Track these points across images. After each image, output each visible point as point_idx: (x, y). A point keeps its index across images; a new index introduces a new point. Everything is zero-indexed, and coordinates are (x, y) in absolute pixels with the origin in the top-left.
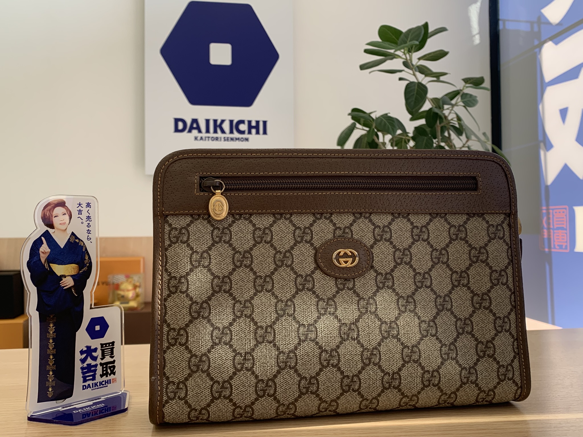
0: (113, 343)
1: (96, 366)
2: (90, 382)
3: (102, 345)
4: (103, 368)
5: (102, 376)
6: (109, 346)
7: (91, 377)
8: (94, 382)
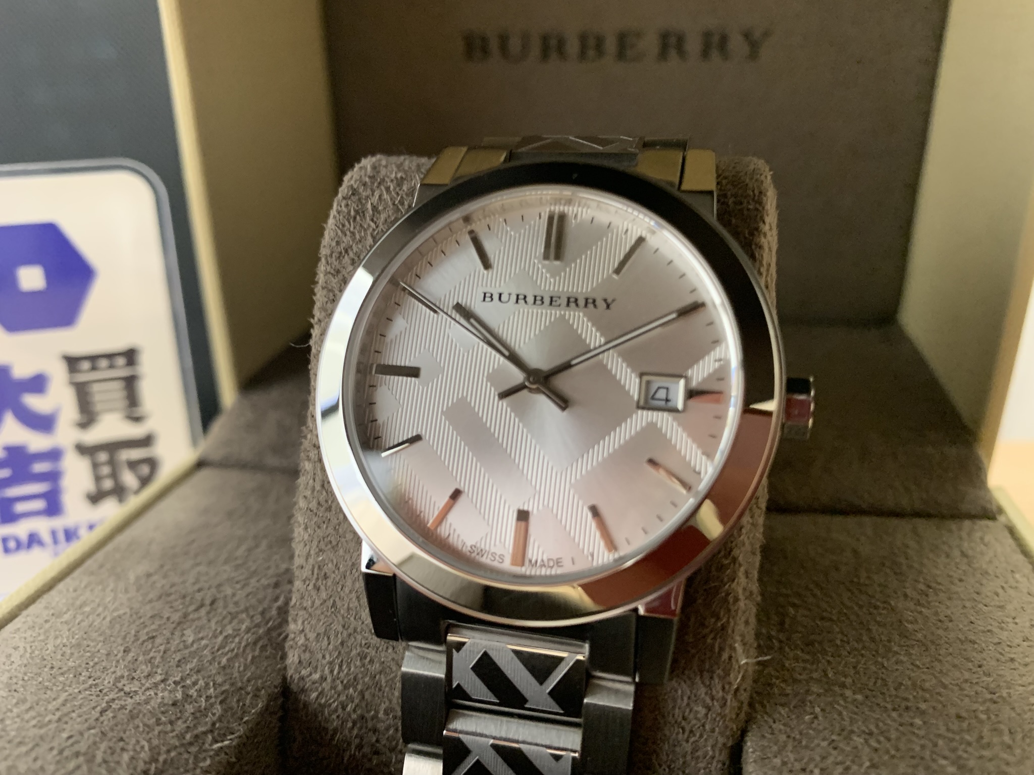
0: (131, 356)
1: (54, 455)
2: (42, 526)
3: (72, 362)
4: (95, 466)
5: (95, 498)
6: (111, 367)
7: (39, 505)
8: (58, 523)
